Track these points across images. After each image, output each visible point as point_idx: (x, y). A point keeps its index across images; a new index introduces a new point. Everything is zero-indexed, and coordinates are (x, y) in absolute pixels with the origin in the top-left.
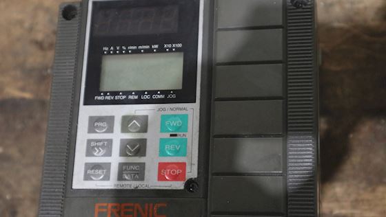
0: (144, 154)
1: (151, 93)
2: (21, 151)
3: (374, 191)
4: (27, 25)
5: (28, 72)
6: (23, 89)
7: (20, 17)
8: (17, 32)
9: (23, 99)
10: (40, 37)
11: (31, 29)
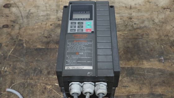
0: (83, 28)
1: (84, 19)
2: (42, 59)
3: (129, 62)
4: (42, 33)
5: (43, 43)
6: (42, 46)
7: (40, 32)
8: (40, 35)
9: (42, 48)
10: (46, 36)
11: (43, 34)
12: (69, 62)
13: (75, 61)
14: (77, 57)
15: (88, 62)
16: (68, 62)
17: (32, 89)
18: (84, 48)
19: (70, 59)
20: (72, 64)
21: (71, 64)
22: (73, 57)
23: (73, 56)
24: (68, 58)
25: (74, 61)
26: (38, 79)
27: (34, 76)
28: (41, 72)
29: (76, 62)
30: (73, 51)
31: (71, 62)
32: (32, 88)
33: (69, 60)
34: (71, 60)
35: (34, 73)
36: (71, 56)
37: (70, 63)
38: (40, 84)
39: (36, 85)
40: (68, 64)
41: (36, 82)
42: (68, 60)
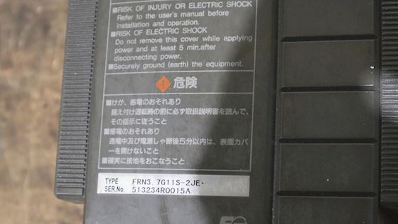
12: (119, 141)
13: (150, 141)
14: (163, 111)
15: (223, 142)
16: (112, 141)
17: (8, 115)
18: (200, 43)
19: (125, 122)
20: (136, 161)
21: (129, 161)
22: (140, 112)
23: (140, 102)
24: (114, 112)
25: (143, 141)
26: (34, 66)
27: (16, 47)
28: (46, 28)
29: (153, 146)
30: (143, 62)
31: (131, 141)
32: (9, 107)
33: (119, 131)
34: (131, 131)
35: (18, 32)
36: (127, 100)
37: (124, 150)
38: (42, 92)
39: (22, 96)
40: (111, 160)
41: (23, 82)
42: (113, 131)
